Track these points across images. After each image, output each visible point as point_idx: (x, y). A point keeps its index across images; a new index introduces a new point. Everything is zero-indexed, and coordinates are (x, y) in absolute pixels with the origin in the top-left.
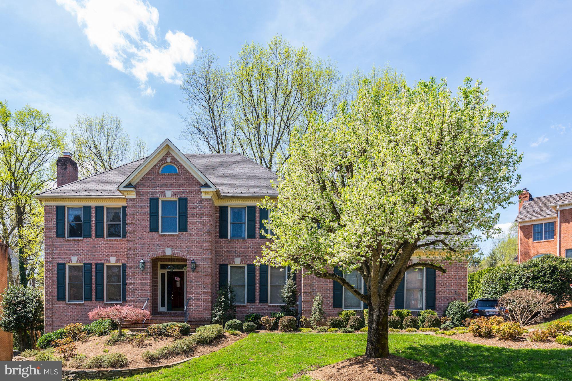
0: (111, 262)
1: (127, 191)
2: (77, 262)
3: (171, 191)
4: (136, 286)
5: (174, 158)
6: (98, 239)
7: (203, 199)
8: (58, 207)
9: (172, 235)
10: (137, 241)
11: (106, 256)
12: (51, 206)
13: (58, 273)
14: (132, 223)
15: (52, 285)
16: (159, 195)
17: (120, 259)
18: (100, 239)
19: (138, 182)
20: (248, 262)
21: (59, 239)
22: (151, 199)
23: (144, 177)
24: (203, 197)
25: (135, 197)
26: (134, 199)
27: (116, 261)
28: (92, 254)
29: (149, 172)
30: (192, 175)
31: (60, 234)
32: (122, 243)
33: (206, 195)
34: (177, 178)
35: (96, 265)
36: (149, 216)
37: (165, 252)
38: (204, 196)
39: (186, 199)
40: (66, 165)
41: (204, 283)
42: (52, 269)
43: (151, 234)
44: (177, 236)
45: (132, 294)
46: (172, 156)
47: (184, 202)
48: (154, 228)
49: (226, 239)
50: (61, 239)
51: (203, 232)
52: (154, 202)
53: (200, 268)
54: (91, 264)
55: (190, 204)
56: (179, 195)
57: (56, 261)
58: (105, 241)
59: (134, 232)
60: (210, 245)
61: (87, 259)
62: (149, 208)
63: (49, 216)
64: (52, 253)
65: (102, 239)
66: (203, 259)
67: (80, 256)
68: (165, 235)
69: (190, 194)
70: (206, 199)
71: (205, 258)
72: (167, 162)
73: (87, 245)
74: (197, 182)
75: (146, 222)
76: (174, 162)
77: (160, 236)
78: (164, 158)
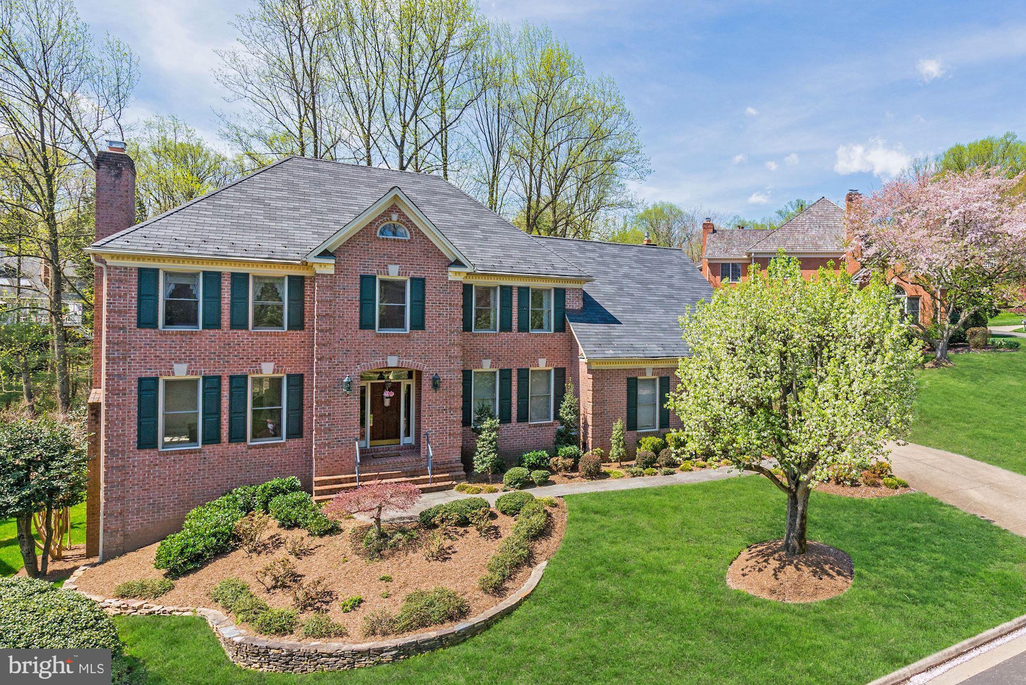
0: (264, 371)
1: (320, 264)
2: (188, 373)
3: (398, 266)
4: (333, 419)
5: (404, 215)
6: (235, 331)
7: (451, 282)
8: (141, 270)
9: (399, 335)
10: (337, 345)
11: (253, 361)
12: (126, 268)
13: (140, 396)
14: (328, 314)
15: (124, 419)
16: (378, 271)
17: (282, 367)
18: (240, 332)
19: (339, 248)
20: (501, 366)
21: (143, 331)
22: (362, 277)
23: (350, 241)
24: (450, 279)
25: (333, 272)
26: (331, 275)
27: (274, 370)
28: (222, 359)
29: (359, 233)
30: (433, 244)
31: (146, 321)
32: (286, 338)
33: (454, 275)
34: (408, 247)
35: (232, 378)
36: (358, 303)
37: (386, 362)
38: (451, 277)
39: (423, 280)
40: (120, 169)
41: (450, 408)
42: (124, 389)
43: (361, 333)
44: (408, 336)
45: (325, 433)
46: (399, 212)
47: (419, 284)
48: (366, 324)
49: (469, 333)
50: (148, 330)
51: (450, 331)
52: (367, 282)
53: (443, 386)
54: (219, 378)
55: (428, 287)
56: (412, 273)
57: (134, 373)
58: (250, 335)
59: (330, 329)
60: (461, 350)
61: (209, 368)
62: (359, 291)
63: (118, 287)
64: (125, 358)
65: (244, 331)
66: (450, 371)
67: (193, 363)
68: (387, 335)
69: (429, 272)
70: (455, 282)
71: (453, 370)
72: (391, 220)
73: (212, 341)
74: (441, 255)
75: (353, 314)
76: (404, 220)
77: (377, 336)
78: (386, 214)
